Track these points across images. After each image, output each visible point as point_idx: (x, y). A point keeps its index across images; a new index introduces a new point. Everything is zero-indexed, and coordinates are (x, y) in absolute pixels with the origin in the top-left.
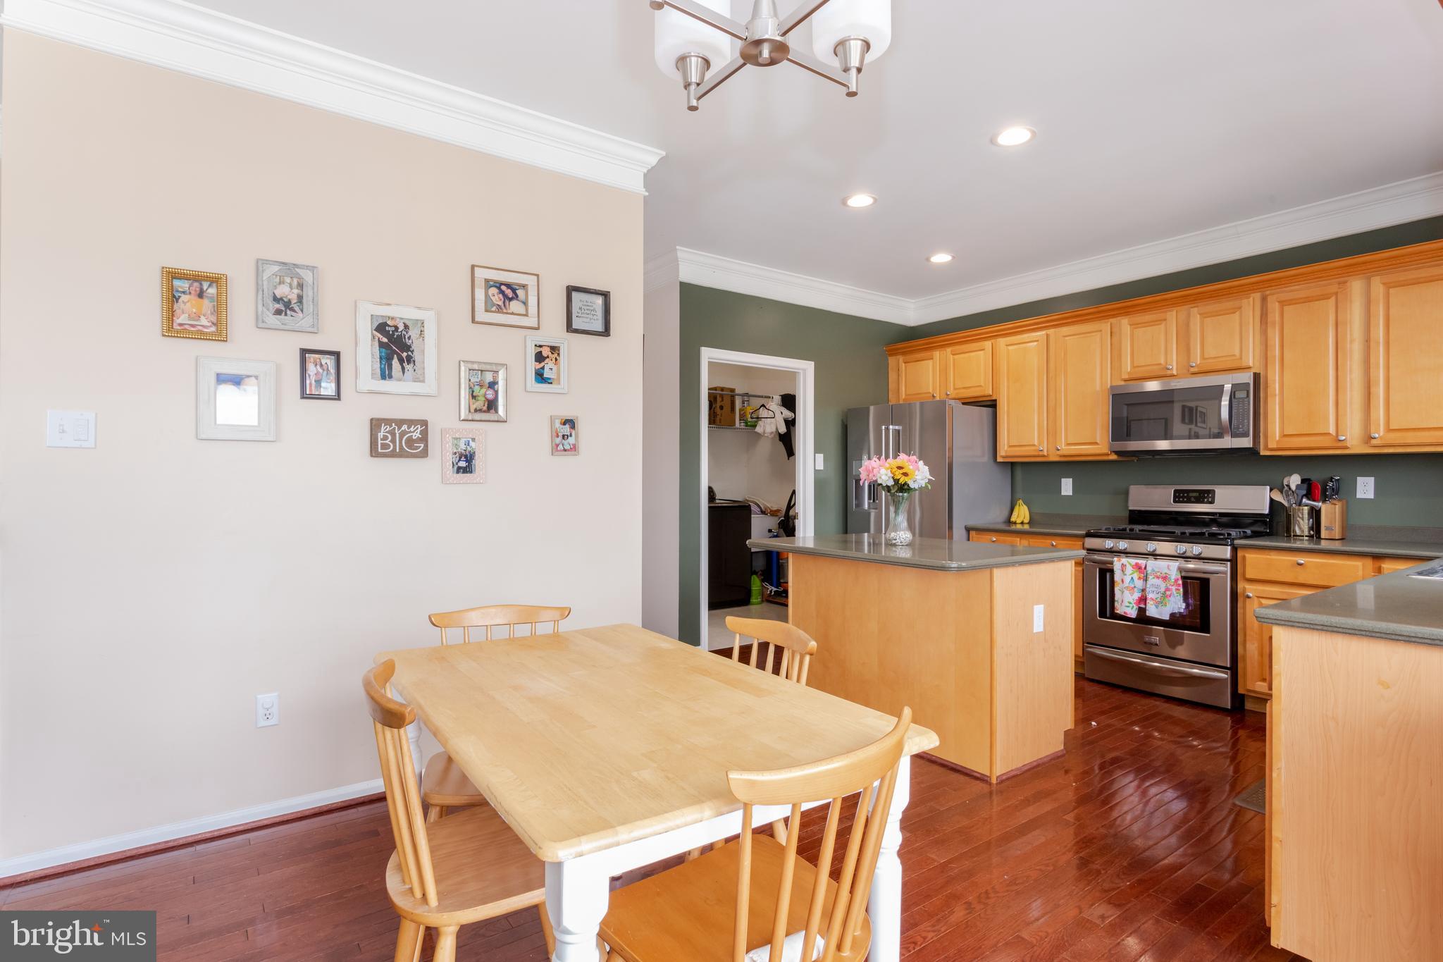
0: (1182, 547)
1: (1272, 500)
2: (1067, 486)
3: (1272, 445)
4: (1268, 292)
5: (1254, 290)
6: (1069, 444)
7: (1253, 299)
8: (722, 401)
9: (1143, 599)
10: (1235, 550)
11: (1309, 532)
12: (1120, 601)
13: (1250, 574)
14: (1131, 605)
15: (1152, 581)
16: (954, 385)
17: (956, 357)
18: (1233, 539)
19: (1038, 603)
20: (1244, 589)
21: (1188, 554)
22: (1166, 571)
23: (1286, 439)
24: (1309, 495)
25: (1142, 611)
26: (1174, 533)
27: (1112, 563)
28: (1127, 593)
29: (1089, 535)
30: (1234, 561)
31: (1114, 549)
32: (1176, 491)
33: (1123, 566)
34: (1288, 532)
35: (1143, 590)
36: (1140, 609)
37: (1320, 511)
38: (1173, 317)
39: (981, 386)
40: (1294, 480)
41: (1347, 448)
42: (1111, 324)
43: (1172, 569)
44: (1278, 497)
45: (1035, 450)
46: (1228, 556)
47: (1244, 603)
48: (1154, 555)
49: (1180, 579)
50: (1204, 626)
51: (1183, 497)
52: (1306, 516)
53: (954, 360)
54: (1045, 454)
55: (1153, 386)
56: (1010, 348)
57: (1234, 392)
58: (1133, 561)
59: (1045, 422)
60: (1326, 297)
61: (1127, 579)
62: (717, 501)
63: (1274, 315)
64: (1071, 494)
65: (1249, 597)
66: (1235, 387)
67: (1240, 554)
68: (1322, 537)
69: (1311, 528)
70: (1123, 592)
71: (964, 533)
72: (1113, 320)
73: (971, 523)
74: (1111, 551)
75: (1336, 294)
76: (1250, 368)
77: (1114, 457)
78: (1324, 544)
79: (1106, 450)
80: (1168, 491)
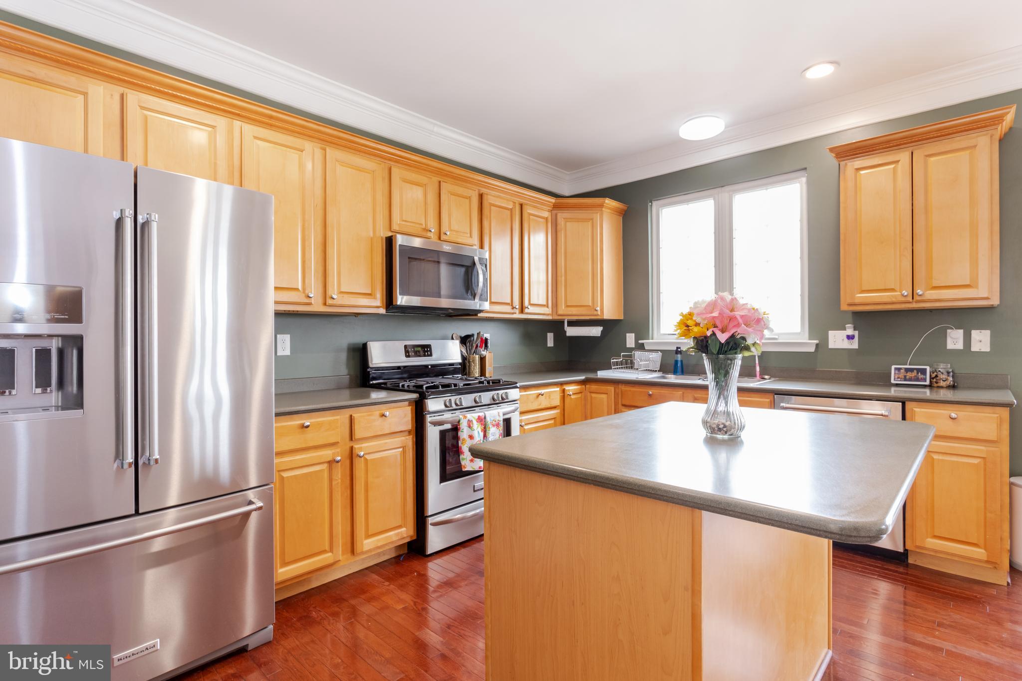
2: (284, 345)
6: (342, 293)
15: (492, 430)
27: (460, 421)
38: (431, 185)
45: (299, 296)
54: (313, 302)
58: (475, 415)
59: (313, 262)
61: (476, 434)
64: (289, 354)
65: (522, 426)
66: (480, 261)
80: (400, 346)
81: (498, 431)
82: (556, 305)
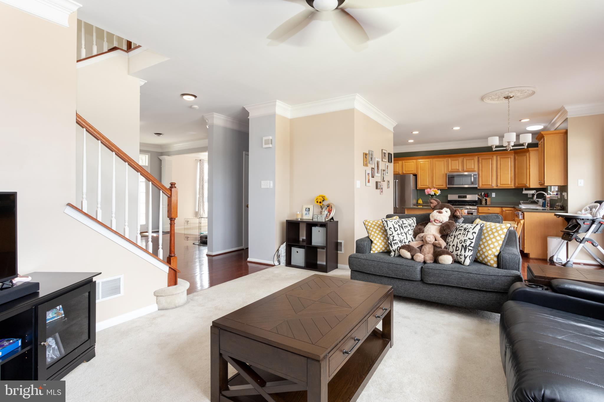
0: (465, 207)
3: (480, 186)
4: (479, 157)
5: (476, 156)
6: (436, 185)
10: (476, 207)
13: (480, 212)
17: (405, 163)
18: (475, 205)
23: (483, 185)
24: (485, 196)
32: (458, 196)
34: (481, 204)
37: (487, 199)
38: (460, 159)
39: (413, 171)
40: (483, 193)
41: (493, 187)
44: (479, 197)
45: (428, 187)
51: (460, 197)
52: (484, 200)
55: (455, 173)
56: (421, 162)
59: (430, 180)
63: (480, 161)
66: (474, 175)
67: (478, 208)
68: (487, 204)
69: (485, 203)
72: (447, 159)
76: (476, 171)
77: (446, 188)
78: (488, 206)
82: (515, 184)
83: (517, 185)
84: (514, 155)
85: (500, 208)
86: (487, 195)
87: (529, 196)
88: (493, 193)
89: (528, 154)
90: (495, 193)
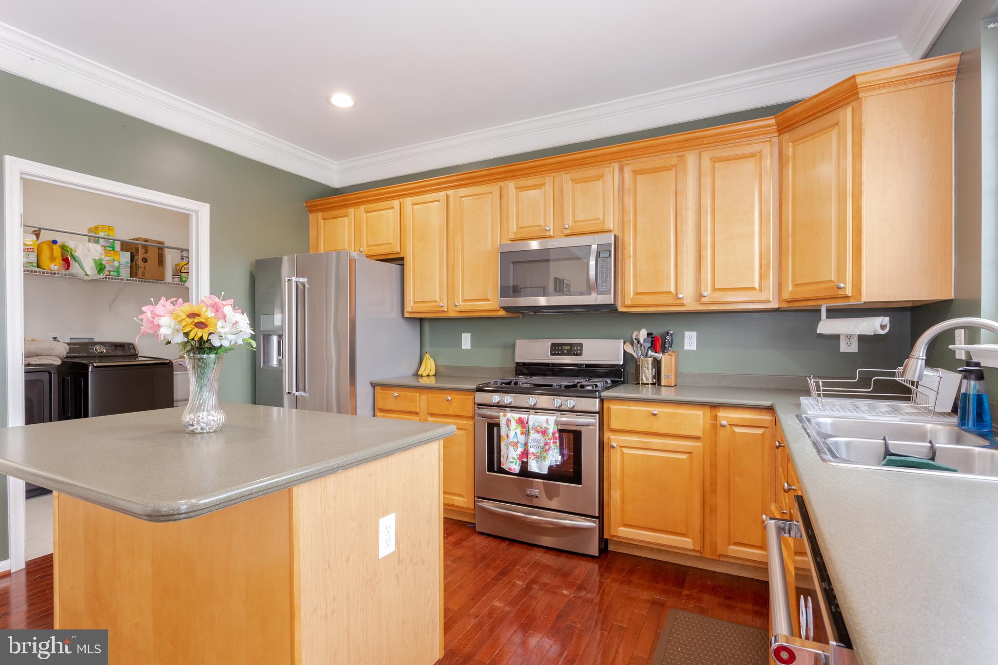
0: (558, 401)
1: (625, 351)
2: (466, 341)
3: (628, 302)
4: (624, 163)
5: (613, 160)
6: (465, 301)
7: (613, 168)
8: (146, 252)
9: (525, 453)
10: (602, 401)
11: (653, 380)
12: (505, 457)
13: (613, 426)
14: (515, 461)
15: (534, 436)
16: (367, 243)
17: (369, 214)
18: (600, 392)
19: (386, 513)
20: (609, 439)
21: (563, 408)
22: (544, 425)
23: (639, 297)
24: (654, 347)
25: (524, 466)
26: (551, 386)
27: (498, 418)
28: (511, 448)
29: (480, 390)
30: (601, 413)
31: (500, 404)
32: (553, 345)
33: (508, 421)
34: (637, 382)
35: (526, 444)
36: (523, 462)
37: (660, 360)
38: (551, 182)
39: (390, 243)
40: (643, 334)
41: (683, 305)
42: (500, 186)
43: (550, 422)
44: (630, 350)
45: (436, 306)
46: (597, 409)
47: (609, 452)
48: (535, 409)
49: (557, 432)
50: (575, 477)
51: (558, 350)
52: (650, 366)
53: (366, 216)
54: (446, 310)
55: (534, 245)
56: (416, 207)
57: (600, 252)
58: (517, 416)
59: (445, 279)
60: (668, 168)
61: (512, 434)
62: (140, 359)
63: (630, 182)
64: (470, 348)
65: (613, 447)
66: (600, 248)
67: (606, 405)
68: (662, 385)
69: (654, 377)
70: (508, 447)
71: (370, 389)
72: (502, 184)
73: (378, 378)
74: (498, 406)
75: (675, 166)
76: (610, 231)
77: (502, 313)
79: (496, 307)
80: (546, 345)
81: (544, 440)
82: (780, 286)
83: (790, 288)
84: (776, 140)
85: (707, 410)
86: (658, 343)
87: (844, 348)
88: (687, 334)
89: (849, 111)
90: (694, 334)
